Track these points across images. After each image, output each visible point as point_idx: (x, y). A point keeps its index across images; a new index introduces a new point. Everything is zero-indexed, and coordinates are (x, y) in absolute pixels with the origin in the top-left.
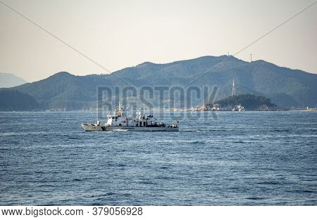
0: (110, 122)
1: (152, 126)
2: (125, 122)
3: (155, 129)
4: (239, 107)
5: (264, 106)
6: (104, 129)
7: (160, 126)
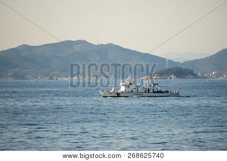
0: (123, 89)
1: (158, 92)
2: (135, 89)
3: (161, 94)
4: (172, 76)
5: (189, 75)
6: (118, 95)
7: (164, 92)
